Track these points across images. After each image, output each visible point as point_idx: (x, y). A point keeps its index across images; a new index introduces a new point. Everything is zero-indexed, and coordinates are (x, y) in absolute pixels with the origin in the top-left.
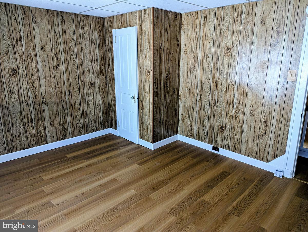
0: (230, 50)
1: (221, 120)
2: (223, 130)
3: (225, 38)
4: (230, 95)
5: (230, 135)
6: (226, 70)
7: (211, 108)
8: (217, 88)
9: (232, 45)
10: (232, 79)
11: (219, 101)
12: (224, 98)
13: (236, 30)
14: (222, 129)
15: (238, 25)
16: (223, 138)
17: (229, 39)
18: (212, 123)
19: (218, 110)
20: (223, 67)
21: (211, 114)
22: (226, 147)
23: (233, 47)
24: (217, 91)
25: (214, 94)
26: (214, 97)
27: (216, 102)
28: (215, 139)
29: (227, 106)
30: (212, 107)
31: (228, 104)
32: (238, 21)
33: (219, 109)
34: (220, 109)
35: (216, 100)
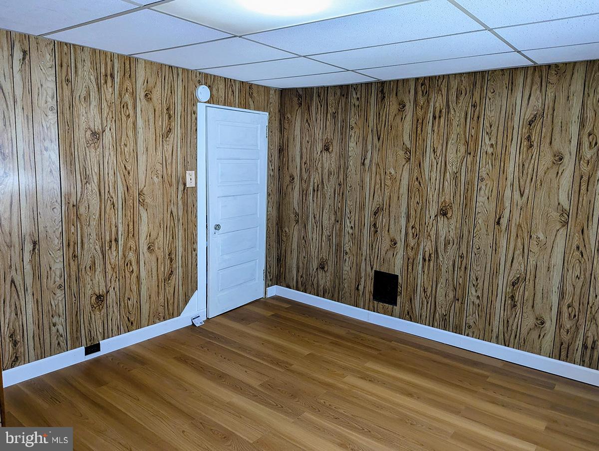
0: (99, 137)
1: (95, 283)
2: (103, 301)
3: (84, 112)
4: (109, 225)
5: (118, 303)
6: (94, 177)
7: (69, 266)
8: (78, 217)
9: (101, 126)
10: (110, 194)
11: (86, 246)
12: (96, 235)
13: (106, 99)
14: (100, 298)
15: (108, 91)
16: (104, 318)
17: (94, 115)
18: (74, 299)
19: (85, 264)
20: (87, 170)
21: (70, 280)
22: (112, 333)
23: (104, 131)
24: (78, 225)
25: (73, 230)
26: (72, 240)
27: (79, 249)
28: (86, 328)
29: (104, 249)
30: (71, 261)
31: (106, 245)
32: (108, 83)
33: (86, 261)
34: (89, 260)
35: (79, 245)
